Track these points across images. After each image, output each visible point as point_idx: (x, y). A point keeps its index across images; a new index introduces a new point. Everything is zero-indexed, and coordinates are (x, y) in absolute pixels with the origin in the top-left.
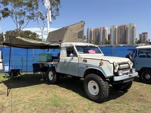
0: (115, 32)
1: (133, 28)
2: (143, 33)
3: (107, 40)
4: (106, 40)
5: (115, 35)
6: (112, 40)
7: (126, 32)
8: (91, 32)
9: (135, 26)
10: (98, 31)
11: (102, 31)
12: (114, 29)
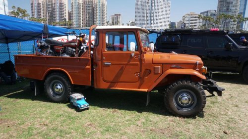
0: (79, 8)
1: (103, 5)
2: (116, 15)
3: (67, 20)
4: (65, 20)
5: (79, 13)
6: (74, 20)
7: (93, 10)
8: (39, 4)
9: (105, 3)
10: (52, 4)
11: (58, 5)
12: (77, 3)
